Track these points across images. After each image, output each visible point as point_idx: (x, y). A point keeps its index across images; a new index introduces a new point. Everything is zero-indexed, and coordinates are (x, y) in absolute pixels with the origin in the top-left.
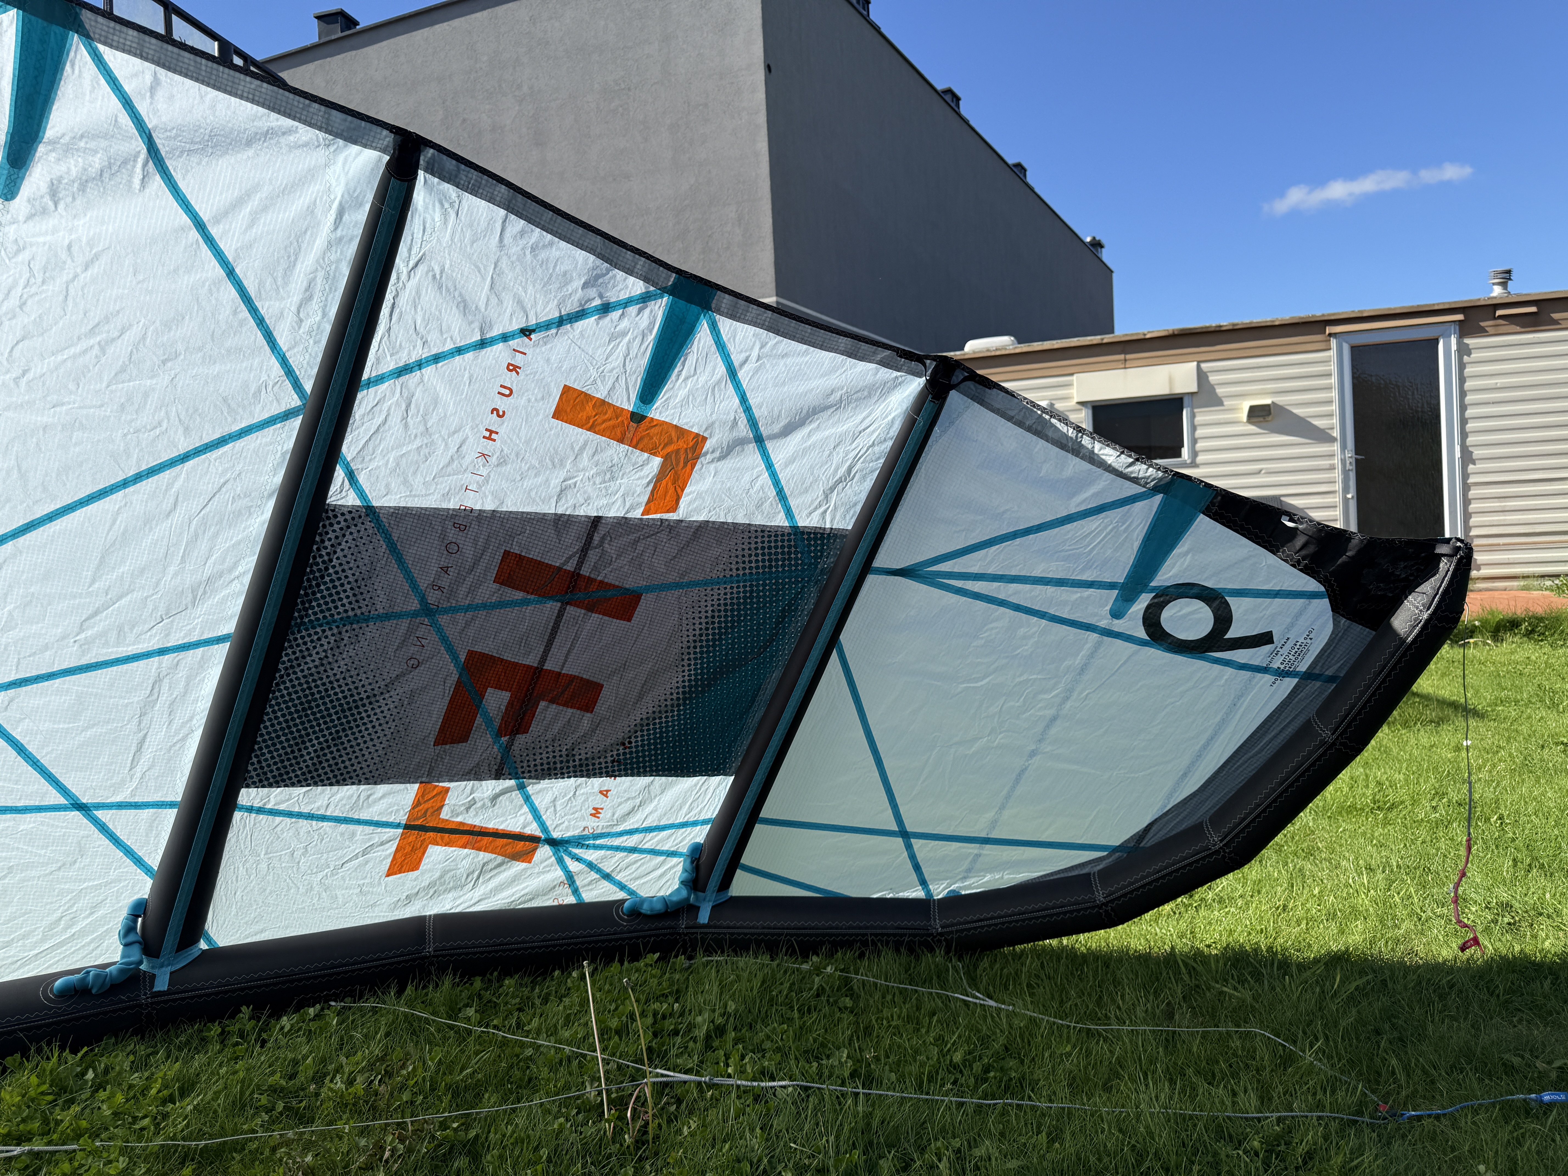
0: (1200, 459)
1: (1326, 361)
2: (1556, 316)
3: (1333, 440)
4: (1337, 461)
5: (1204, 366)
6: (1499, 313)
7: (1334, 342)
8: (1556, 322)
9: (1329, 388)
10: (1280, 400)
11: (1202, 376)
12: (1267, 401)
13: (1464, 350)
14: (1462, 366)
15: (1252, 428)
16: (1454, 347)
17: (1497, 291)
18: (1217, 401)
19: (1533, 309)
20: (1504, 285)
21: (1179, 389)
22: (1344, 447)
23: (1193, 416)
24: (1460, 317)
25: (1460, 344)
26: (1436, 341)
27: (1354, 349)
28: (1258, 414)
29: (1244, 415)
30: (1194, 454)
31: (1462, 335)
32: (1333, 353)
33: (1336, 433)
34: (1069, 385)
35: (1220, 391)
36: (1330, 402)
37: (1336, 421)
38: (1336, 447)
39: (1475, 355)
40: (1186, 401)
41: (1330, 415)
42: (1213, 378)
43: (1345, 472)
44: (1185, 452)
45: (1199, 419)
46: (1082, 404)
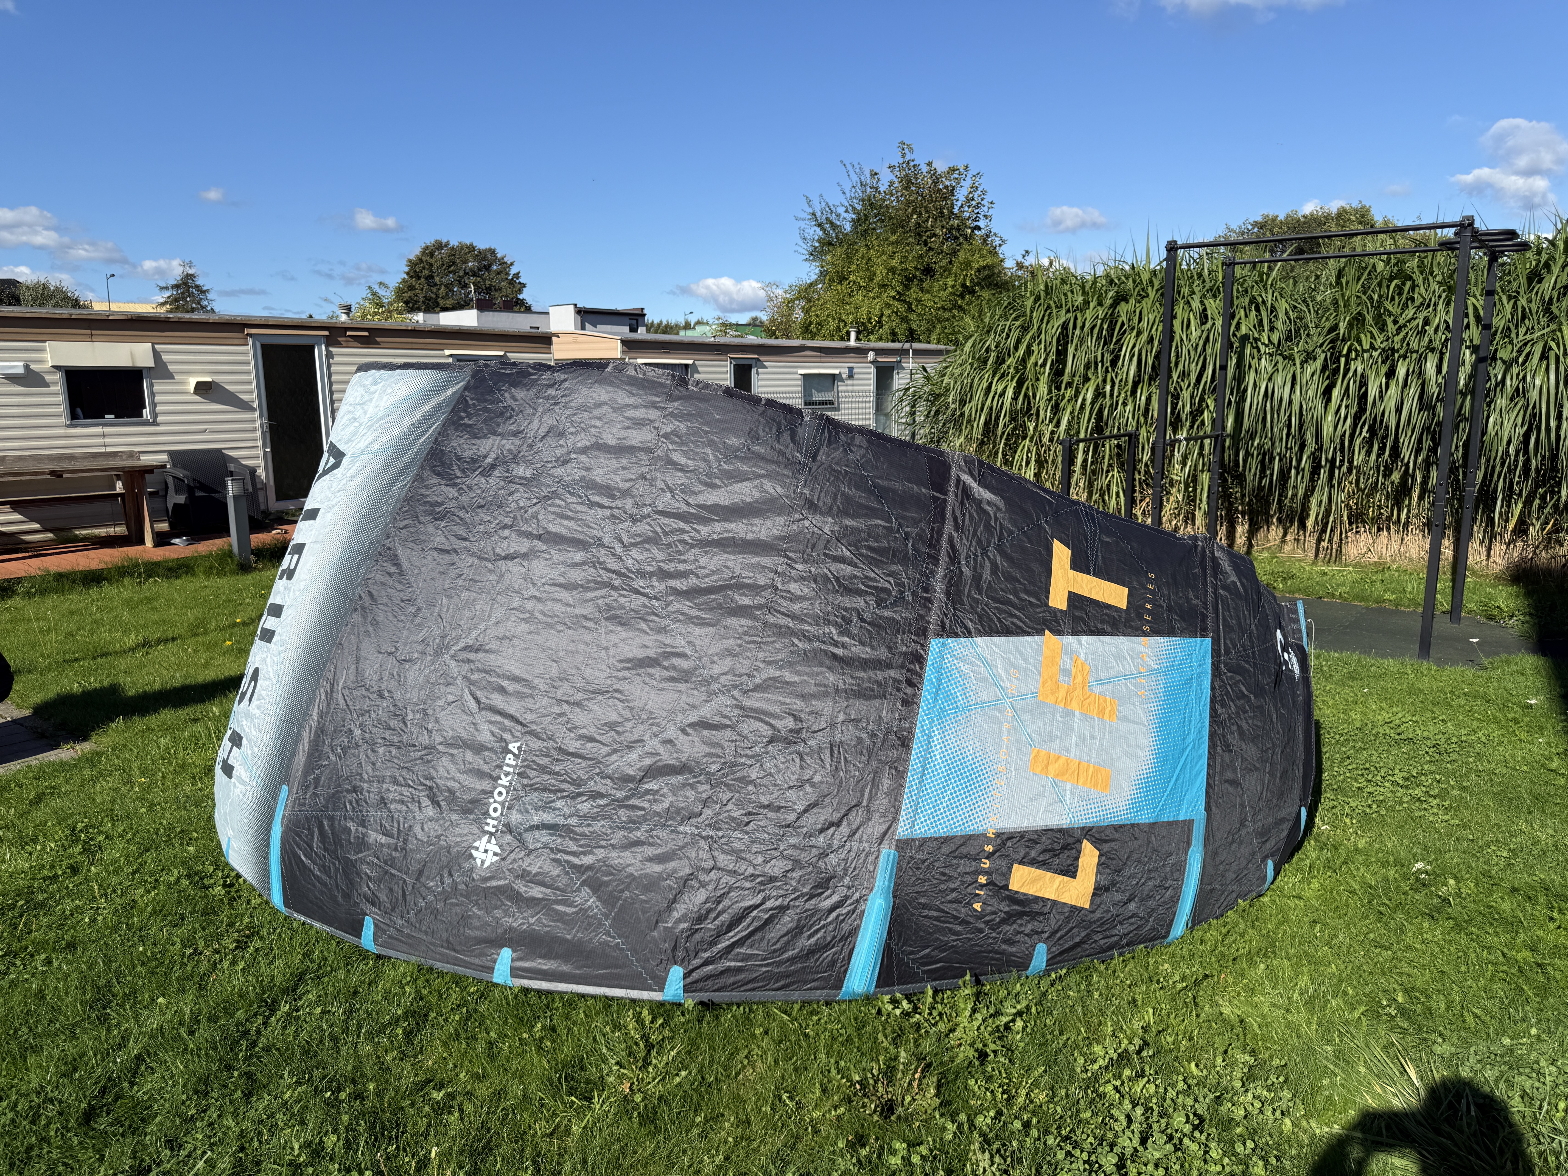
0: (160, 419)
1: (245, 353)
3: (254, 410)
4: (257, 425)
5: (156, 346)
6: (348, 333)
7: (250, 340)
9: (248, 373)
10: (218, 378)
11: (156, 355)
12: (209, 379)
13: (330, 355)
14: (329, 366)
15: (197, 398)
16: (324, 353)
17: (345, 318)
18: (169, 376)
19: (366, 334)
20: (348, 314)
21: (140, 364)
22: (261, 416)
23: (151, 386)
24: (326, 333)
25: (327, 350)
26: (313, 348)
27: (264, 347)
28: (202, 389)
29: (192, 388)
30: (155, 415)
31: (328, 345)
32: (250, 348)
33: (256, 405)
34: (43, 350)
35: (171, 367)
36: (250, 383)
37: (255, 396)
38: (256, 415)
39: (337, 359)
40: (144, 373)
41: (251, 392)
42: (165, 357)
43: (263, 433)
44: (147, 413)
45: (156, 388)
46: (57, 368)
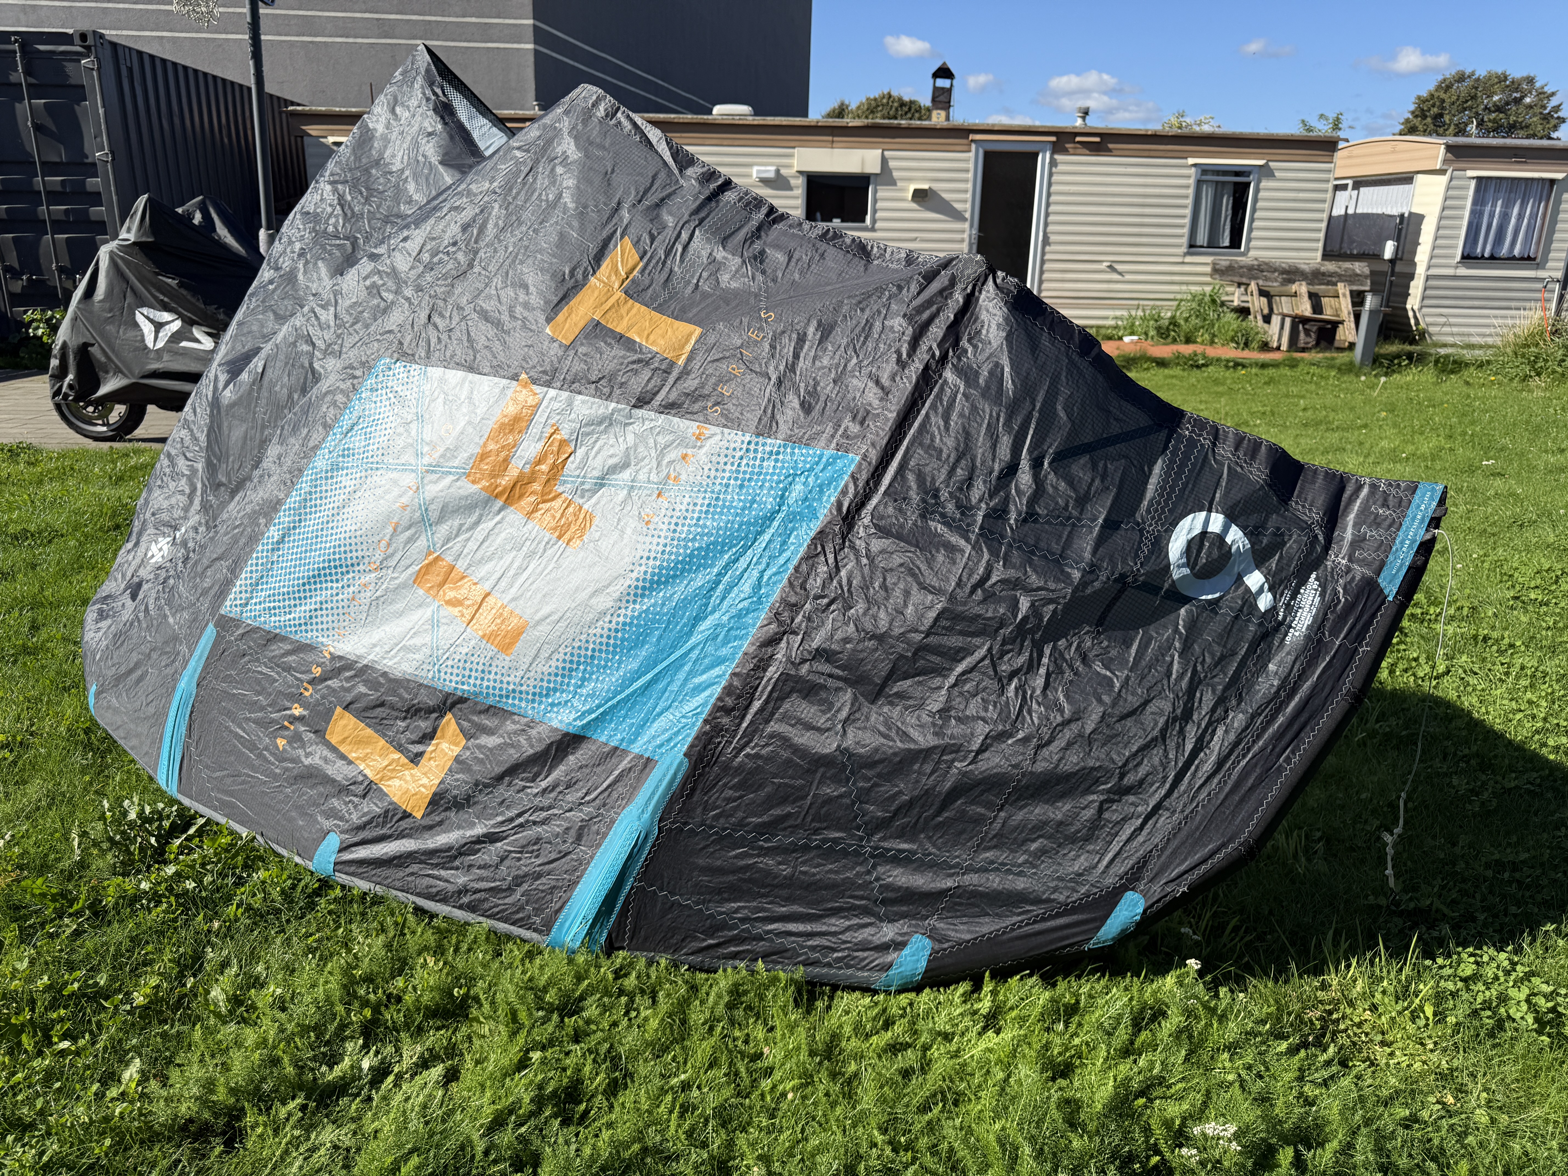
0: (878, 225)
1: (967, 160)
2: (1111, 146)
3: (965, 220)
4: (966, 236)
5: (886, 153)
6: (1078, 139)
7: (973, 146)
8: (1110, 150)
9: (966, 181)
10: (936, 186)
11: (884, 161)
12: (925, 186)
13: (1053, 163)
14: (1051, 175)
15: (914, 206)
16: (1047, 160)
17: (1079, 122)
18: (892, 182)
19: (1097, 139)
20: (1084, 118)
21: (868, 170)
22: (971, 226)
23: (875, 192)
24: (1053, 139)
25: (1051, 158)
26: (1037, 155)
27: (987, 154)
28: (920, 196)
29: (910, 195)
30: (874, 221)
31: (1053, 153)
32: (972, 155)
33: (968, 215)
34: (791, 156)
35: (895, 174)
36: (966, 191)
37: (968, 206)
38: (967, 225)
39: (1060, 168)
40: (872, 179)
41: (965, 201)
42: (892, 164)
43: (971, 244)
44: (868, 218)
45: (879, 194)
46: (801, 173)
